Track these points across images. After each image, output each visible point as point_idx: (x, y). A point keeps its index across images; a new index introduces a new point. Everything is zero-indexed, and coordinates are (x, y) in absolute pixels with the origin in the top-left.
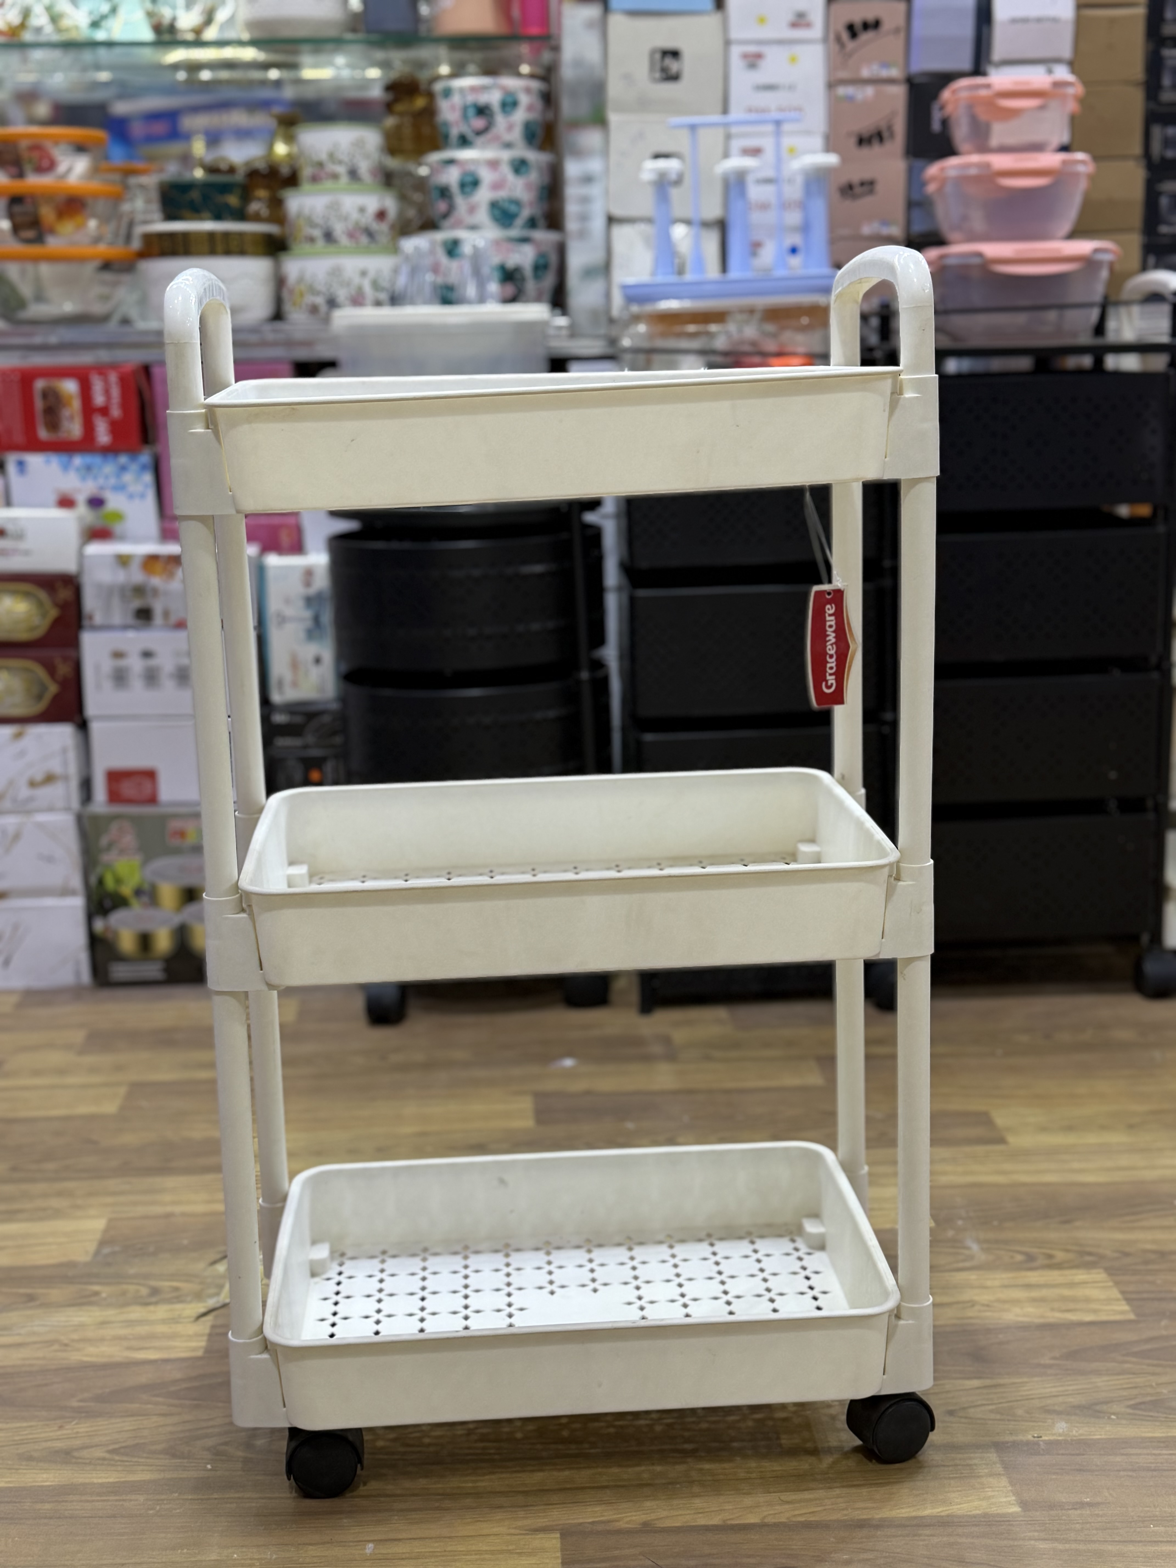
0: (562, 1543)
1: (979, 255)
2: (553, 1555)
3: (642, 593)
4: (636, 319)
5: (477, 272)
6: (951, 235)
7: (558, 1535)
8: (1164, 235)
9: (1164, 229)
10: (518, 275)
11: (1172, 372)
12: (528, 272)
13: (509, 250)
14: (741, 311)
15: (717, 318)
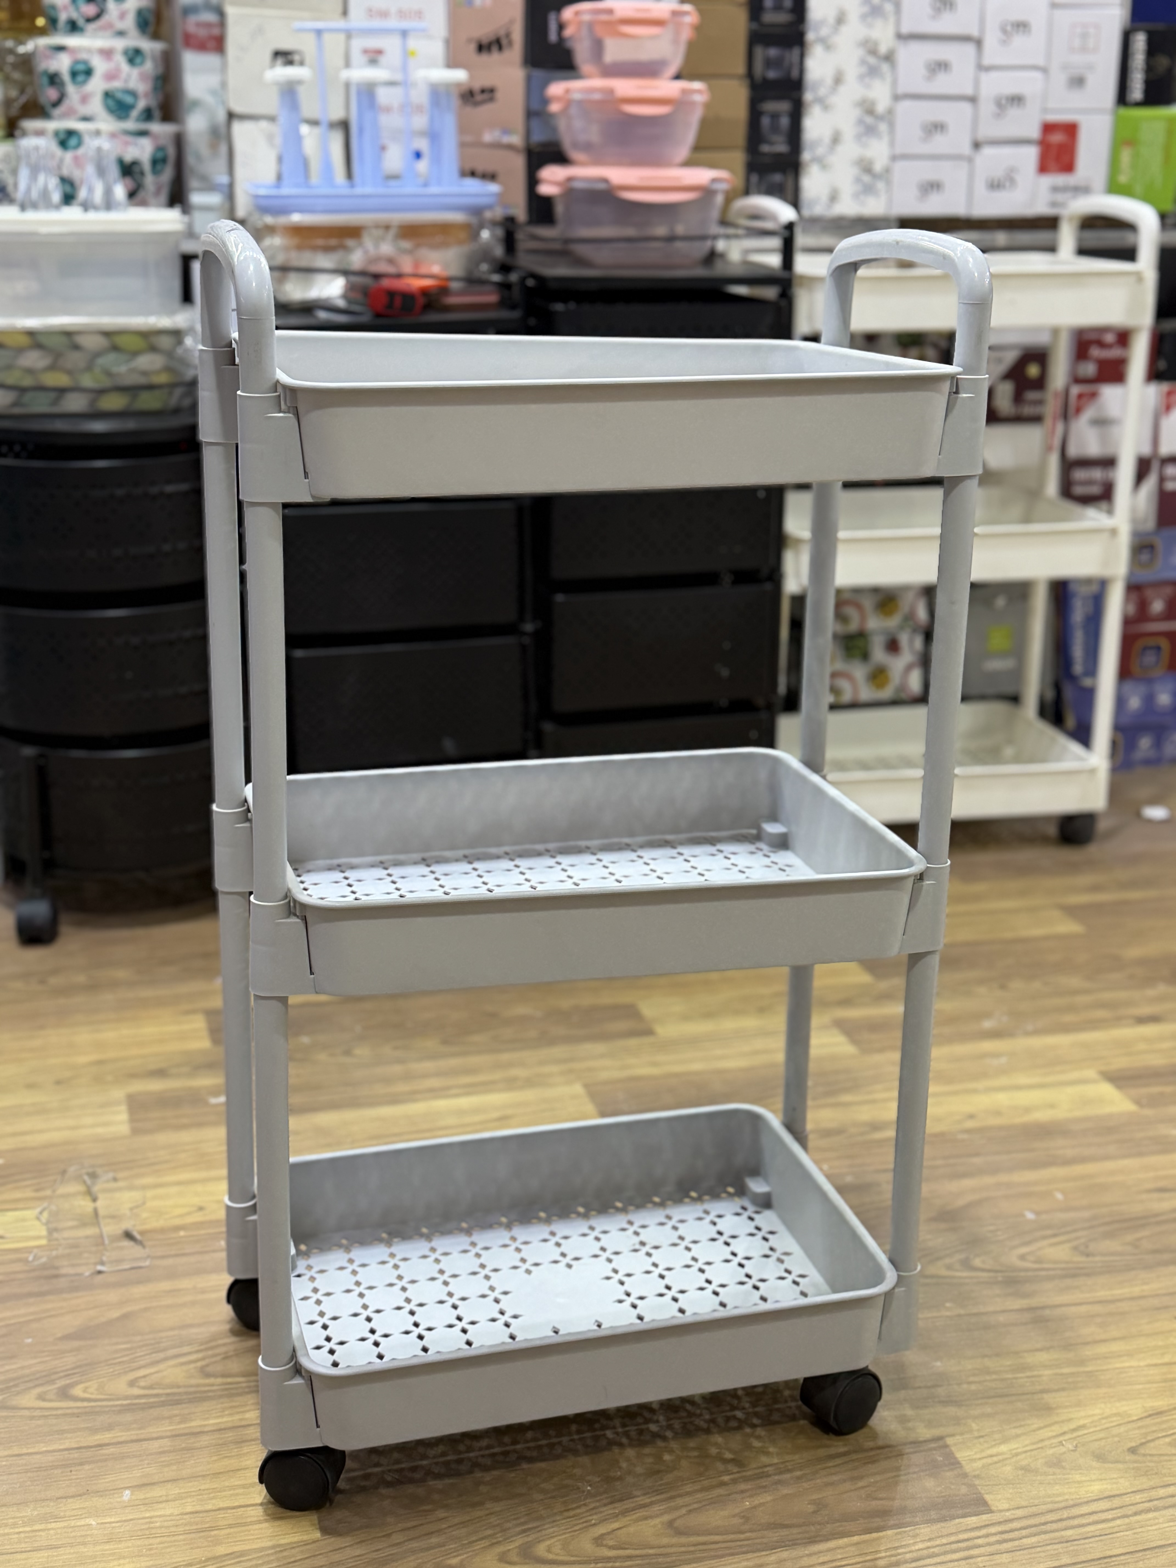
1: (605, 180)
4: (272, 230)
8: (765, 154)
10: (136, 169)
11: (783, 303)
12: (147, 166)
13: (127, 144)
14: (377, 226)
15: (353, 232)
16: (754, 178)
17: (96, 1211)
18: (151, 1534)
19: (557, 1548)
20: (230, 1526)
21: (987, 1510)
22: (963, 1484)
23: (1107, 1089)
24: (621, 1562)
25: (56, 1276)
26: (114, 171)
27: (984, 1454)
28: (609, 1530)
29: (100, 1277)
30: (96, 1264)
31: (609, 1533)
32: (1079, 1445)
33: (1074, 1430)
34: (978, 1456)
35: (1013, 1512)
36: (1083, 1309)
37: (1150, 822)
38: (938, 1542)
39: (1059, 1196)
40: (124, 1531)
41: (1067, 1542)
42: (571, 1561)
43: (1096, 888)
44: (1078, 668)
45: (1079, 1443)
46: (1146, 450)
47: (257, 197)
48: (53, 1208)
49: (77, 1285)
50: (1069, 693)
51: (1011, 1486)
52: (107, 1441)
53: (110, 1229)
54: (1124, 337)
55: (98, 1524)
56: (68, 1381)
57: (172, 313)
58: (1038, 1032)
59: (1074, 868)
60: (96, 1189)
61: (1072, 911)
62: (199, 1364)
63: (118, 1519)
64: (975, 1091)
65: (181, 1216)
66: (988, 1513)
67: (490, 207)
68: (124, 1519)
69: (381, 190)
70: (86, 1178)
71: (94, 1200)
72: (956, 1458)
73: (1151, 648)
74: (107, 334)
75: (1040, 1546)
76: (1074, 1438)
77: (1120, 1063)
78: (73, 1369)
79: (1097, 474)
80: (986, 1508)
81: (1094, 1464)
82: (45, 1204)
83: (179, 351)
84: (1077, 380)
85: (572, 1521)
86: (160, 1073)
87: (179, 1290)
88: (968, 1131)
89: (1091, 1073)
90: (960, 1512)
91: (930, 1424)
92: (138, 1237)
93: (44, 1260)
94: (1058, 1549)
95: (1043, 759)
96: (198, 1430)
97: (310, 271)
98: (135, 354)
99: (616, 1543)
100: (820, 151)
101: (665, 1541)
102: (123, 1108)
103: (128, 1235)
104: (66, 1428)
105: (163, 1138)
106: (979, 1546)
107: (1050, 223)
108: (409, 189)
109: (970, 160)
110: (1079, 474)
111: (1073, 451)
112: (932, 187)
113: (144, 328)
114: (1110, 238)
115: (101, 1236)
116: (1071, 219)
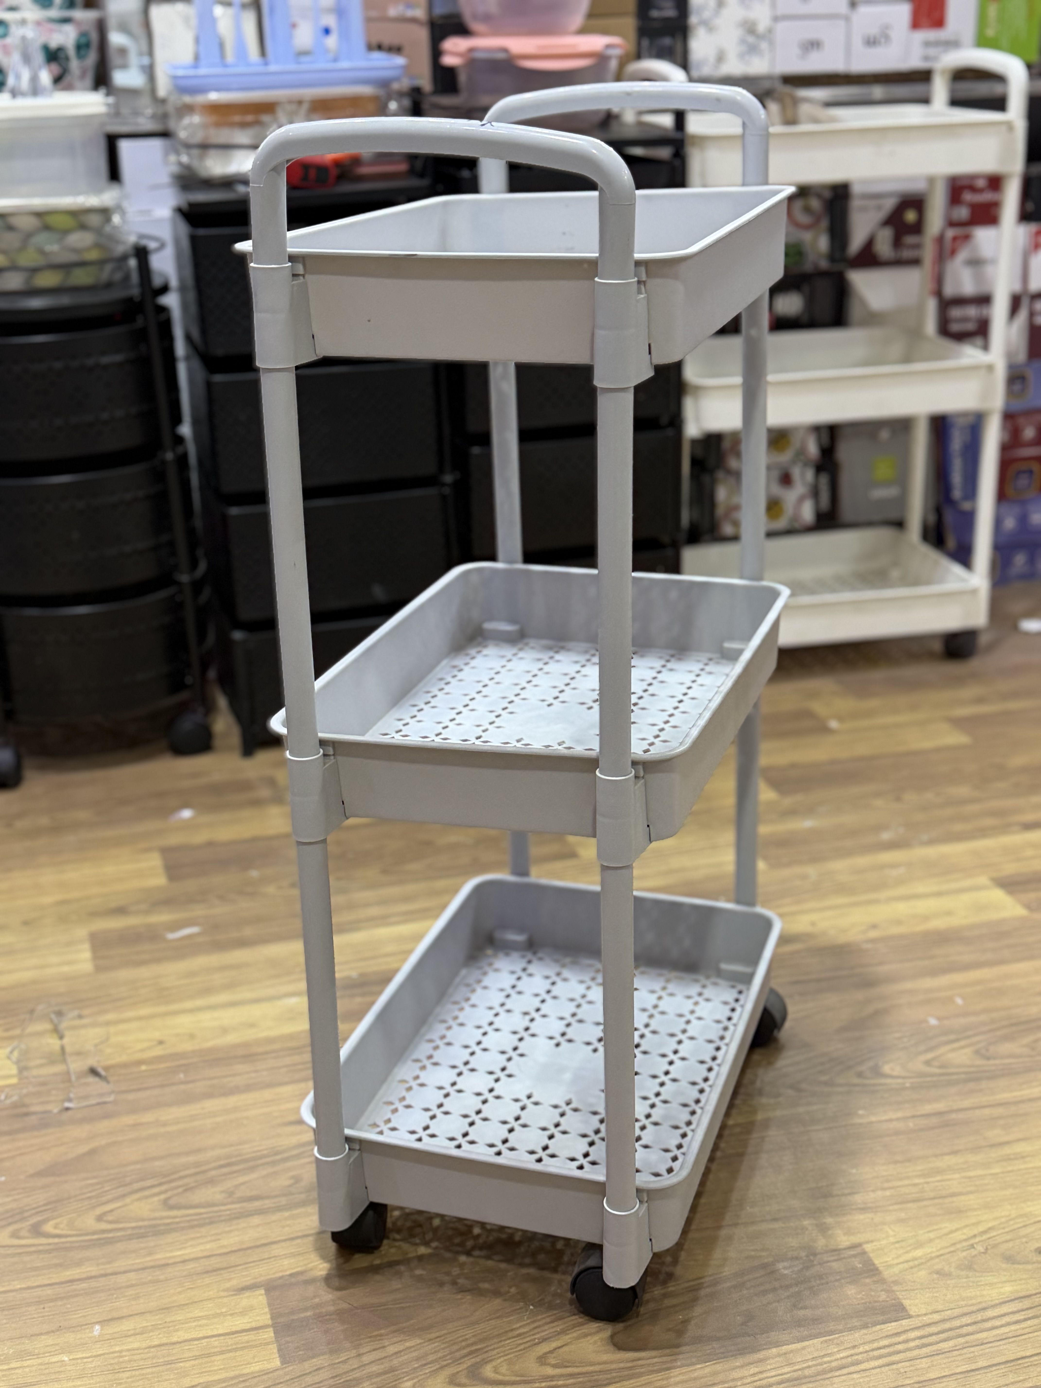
0: (268, 1299)
1: (505, 50)
2: (262, 1312)
3: (218, 378)
4: (189, 109)
5: (27, 59)
6: (474, 26)
7: (263, 1292)
8: (654, 19)
9: (655, 14)
10: (61, 55)
11: (677, 162)
12: (71, 52)
13: (51, 31)
14: (290, 102)
15: (267, 108)
16: (645, 42)
17: (63, 1048)
18: (121, 1368)
19: (504, 1369)
20: (196, 1358)
21: (906, 1316)
22: (882, 1291)
23: (998, 895)
24: (564, 1380)
25: (27, 1114)
26: (39, 58)
27: (901, 1260)
28: (552, 1349)
29: (70, 1113)
30: (64, 1101)
31: (551, 1352)
32: (989, 1247)
33: (985, 1232)
34: (896, 1261)
35: (930, 1316)
36: (987, 1111)
37: (1027, 634)
38: (861, 1349)
39: (959, 1001)
40: (95, 1367)
41: (982, 1344)
42: (517, 1381)
43: (980, 700)
44: (957, 493)
45: (989, 1245)
46: (1017, 287)
47: (175, 78)
48: (23, 1046)
49: (46, 1122)
50: (949, 518)
51: (927, 1290)
52: (77, 1277)
53: (76, 1065)
54: (995, 182)
55: (70, 1360)
56: (39, 1218)
57: (98, 191)
58: (931, 842)
59: (959, 682)
60: (63, 1025)
61: (959, 723)
62: (163, 1197)
63: (90, 1354)
64: (876, 902)
65: (143, 1050)
66: (907, 1319)
67: (397, 79)
68: (95, 1354)
69: (292, 67)
70: (53, 1016)
71: (61, 1037)
72: (874, 1264)
73: (1024, 472)
74: (39, 215)
75: (957, 1350)
76: (985, 1240)
77: (1010, 869)
78: (45, 1205)
79: (972, 311)
80: (905, 1314)
81: (1004, 1266)
82: (15, 1043)
83: (108, 229)
84: (952, 224)
85: (516, 1340)
86: (121, 911)
87: (141, 1124)
88: (873, 941)
89: (983, 880)
90: (881, 1318)
91: (849, 1232)
92: (103, 1073)
93: (15, 1098)
94: (974, 1352)
95: (928, 582)
96: (163, 1262)
97: (228, 147)
98: (66, 232)
99: (558, 1361)
100: (706, 14)
101: (605, 1357)
102: (87, 946)
103: (93, 1072)
104: (39, 1265)
105: (125, 974)
106: (899, 1352)
107: (924, 76)
108: (321, 65)
109: (847, 19)
110: (956, 312)
111: (949, 290)
112: (813, 45)
113: (74, 208)
114: (983, 89)
115: (68, 1073)
116: (943, 72)
